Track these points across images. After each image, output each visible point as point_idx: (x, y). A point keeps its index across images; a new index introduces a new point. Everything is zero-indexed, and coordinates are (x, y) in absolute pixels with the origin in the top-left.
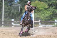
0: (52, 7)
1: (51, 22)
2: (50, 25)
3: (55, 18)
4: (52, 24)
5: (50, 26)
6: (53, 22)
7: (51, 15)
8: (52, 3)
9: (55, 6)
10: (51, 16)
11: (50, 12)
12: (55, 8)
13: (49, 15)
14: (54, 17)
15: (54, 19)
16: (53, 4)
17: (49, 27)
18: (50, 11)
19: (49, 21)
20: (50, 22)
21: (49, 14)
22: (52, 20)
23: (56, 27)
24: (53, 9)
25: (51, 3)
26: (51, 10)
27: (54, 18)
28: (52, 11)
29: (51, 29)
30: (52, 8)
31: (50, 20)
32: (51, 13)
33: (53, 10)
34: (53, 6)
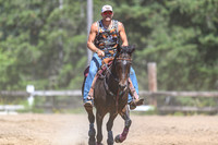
0: (17, 34)
1: (13, 93)
2: (8, 107)
3: (29, 77)
4: (16, 104)
5: (8, 111)
6: (20, 93)
7: (14, 69)
8: (15, 20)
9: (29, 31)
10: (14, 73)
11: (10, 57)
12: (26, 40)
13: (4, 69)
14: (26, 73)
15: (24, 84)
16: (19, 24)
17: (5, 113)
18: (9, 52)
19: (3, 92)
20: (7, 93)
21: (7, 64)
22: (16, 87)
23: (30, 116)
24: (21, 42)
25: (10, 22)
26: (13, 46)
27: (23, 77)
28: (16, 51)
29: (12, 122)
30: (17, 39)
31: (9, 88)
32: (12, 61)
33: (19, 48)
34: (20, 31)
